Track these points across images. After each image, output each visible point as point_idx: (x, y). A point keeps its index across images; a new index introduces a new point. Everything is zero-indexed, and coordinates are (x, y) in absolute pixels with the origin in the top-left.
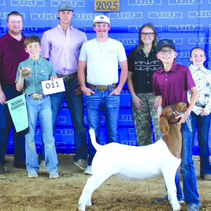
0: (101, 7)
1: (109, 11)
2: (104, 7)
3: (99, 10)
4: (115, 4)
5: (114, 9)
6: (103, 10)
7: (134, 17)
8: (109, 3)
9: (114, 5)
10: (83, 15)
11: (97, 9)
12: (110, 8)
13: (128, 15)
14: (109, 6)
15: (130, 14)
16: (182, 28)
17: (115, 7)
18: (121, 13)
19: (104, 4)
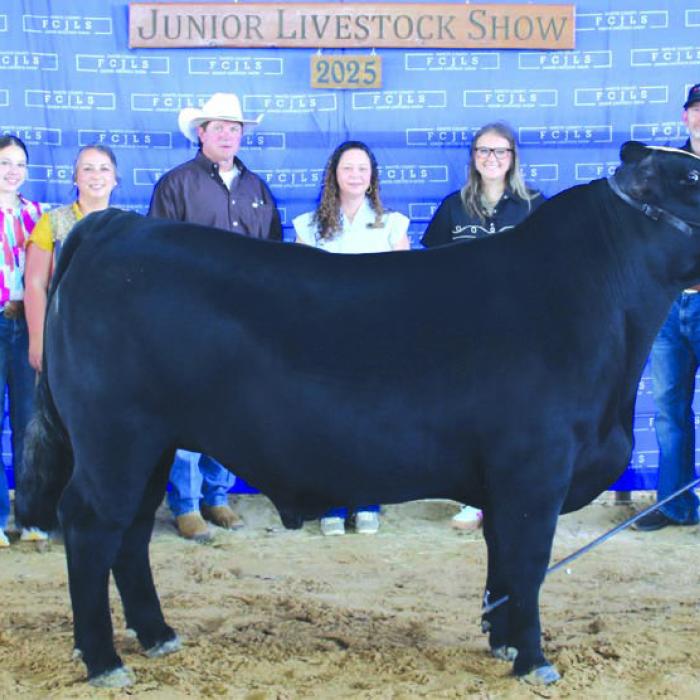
0: (329, 75)
1: (353, 86)
2: (339, 77)
3: (324, 86)
4: (370, 67)
5: (366, 82)
6: (334, 83)
7: (421, 104)
8: (353, 66)
9: (367, 71)
10: (280, 98)
11: (320, 80)
12: (355, 78)
13: (405, 97)
14: (352, 72)
15: (412, 95)
16: (555, 135)
17: (369, 77)
18: (385, 93)
19: (337, 66)
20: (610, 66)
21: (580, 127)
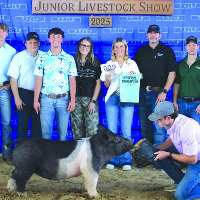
1: (103, 26)
2: (98, 23)
3: (93, 26)
4: (108, 20)
5: (107, 25)
6: (97, 25)
7: (125, 32)
10: (80, 30)
11: (92, 24)
12: (103, 24)
13: (120, 30)
14: (102, 22)
15: (122, 29)
16: (168, 42)
17: (108, 23)
18: (113, 28)
19: (98, 20)
20: (185, 20)
21: (175, 40)
